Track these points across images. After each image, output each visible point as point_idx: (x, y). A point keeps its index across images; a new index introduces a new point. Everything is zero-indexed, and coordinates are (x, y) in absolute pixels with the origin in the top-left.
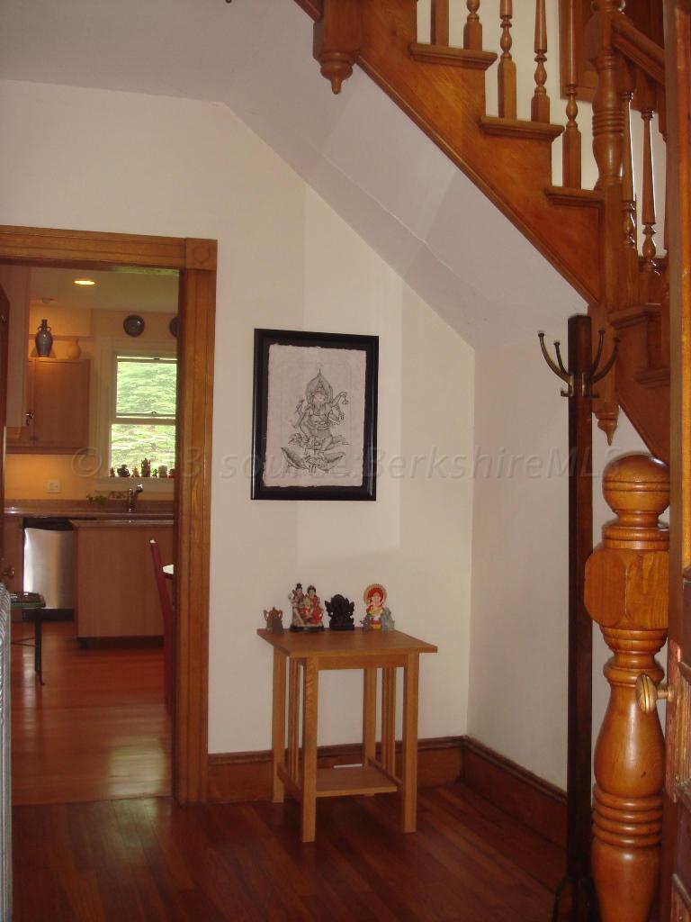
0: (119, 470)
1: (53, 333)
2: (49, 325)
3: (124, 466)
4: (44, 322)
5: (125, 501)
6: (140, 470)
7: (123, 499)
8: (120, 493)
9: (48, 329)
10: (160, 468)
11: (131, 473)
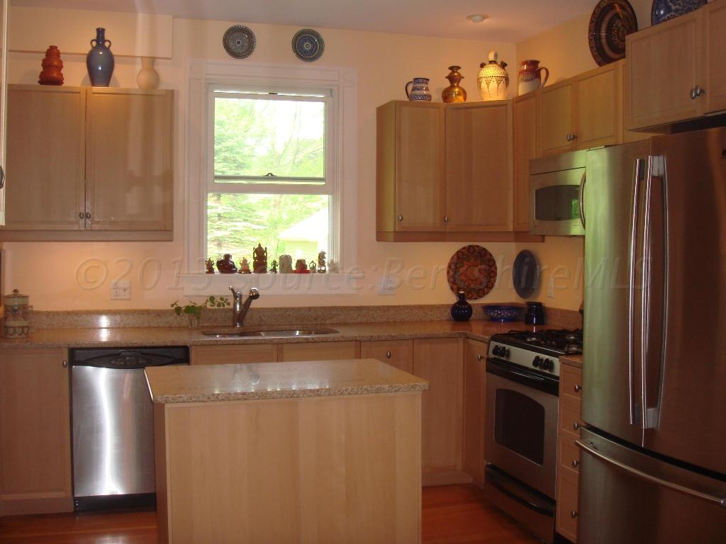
0: (219, 263)
1: (114, 50)
2: (107, 36)
3: (227, 257)
4: (101, 32)
5: (230, 310)
6: (251, 261)
7: (226, 306)
8: (222, 299)
9: (107, 44)
10: (281, 258)
11: (238, 266)
